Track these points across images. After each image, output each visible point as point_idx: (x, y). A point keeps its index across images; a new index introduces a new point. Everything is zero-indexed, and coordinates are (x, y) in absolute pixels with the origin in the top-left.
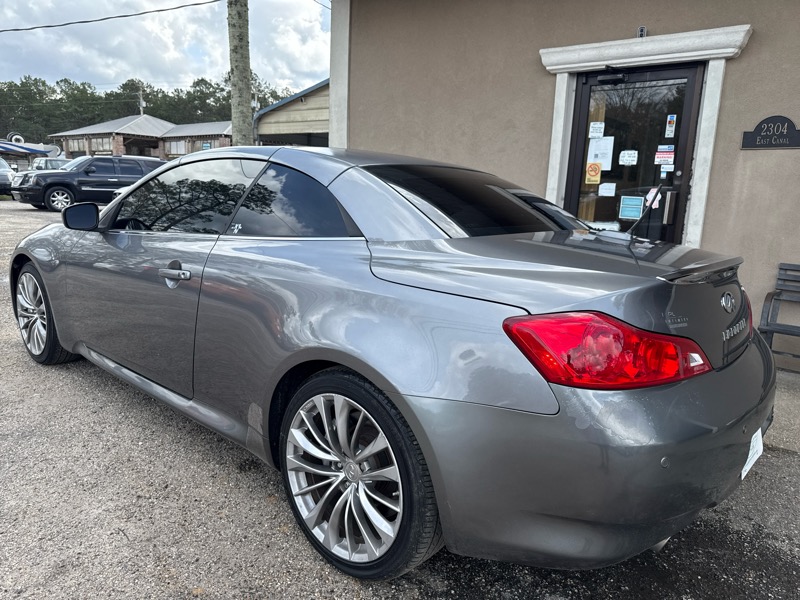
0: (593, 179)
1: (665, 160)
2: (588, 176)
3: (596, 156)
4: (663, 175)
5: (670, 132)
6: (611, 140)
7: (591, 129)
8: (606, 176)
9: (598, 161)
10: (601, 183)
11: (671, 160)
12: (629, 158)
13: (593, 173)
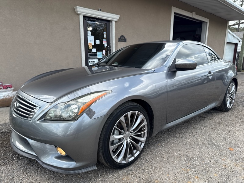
0: (90, 47)
1: (105, 43)
2: (89, 47)
3: (90, 41)
4: (105, 47)
5: (105, 36)
6: (93, 37)
7: (88, 33)
8: (94, 47)
9: (91, 42)
10: (93, 48)
11: (106, 43)
12: (98, 42)
13: (90, 46)
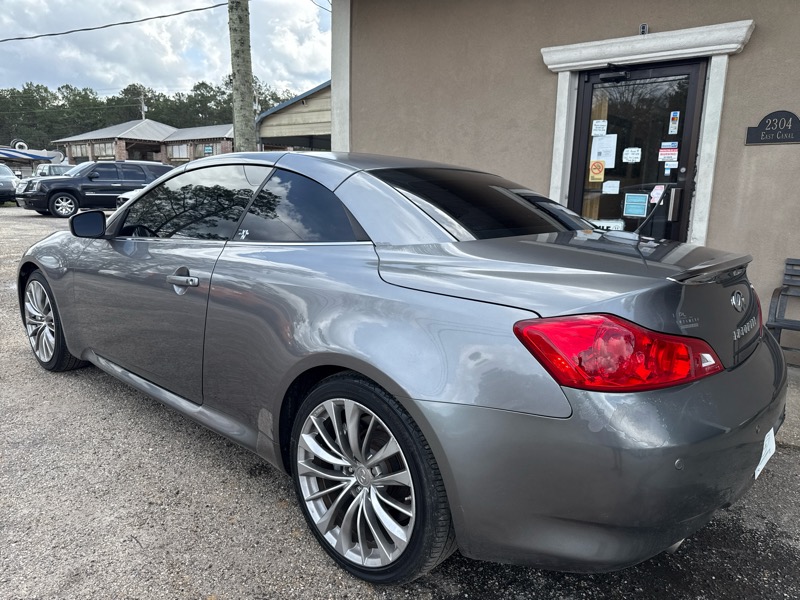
0: (596, 176)
1: (669, 157)
2: (591, 174)
3: (600, 154)
4: (667, 172)
5: (673, 129)
6: (614, 137)
7: (594, 127)
8: (610, 174)
9: (601, 159)
10: (605, 181)
11: (675, 157)
12: (633, 155)
13: (596, 171)
